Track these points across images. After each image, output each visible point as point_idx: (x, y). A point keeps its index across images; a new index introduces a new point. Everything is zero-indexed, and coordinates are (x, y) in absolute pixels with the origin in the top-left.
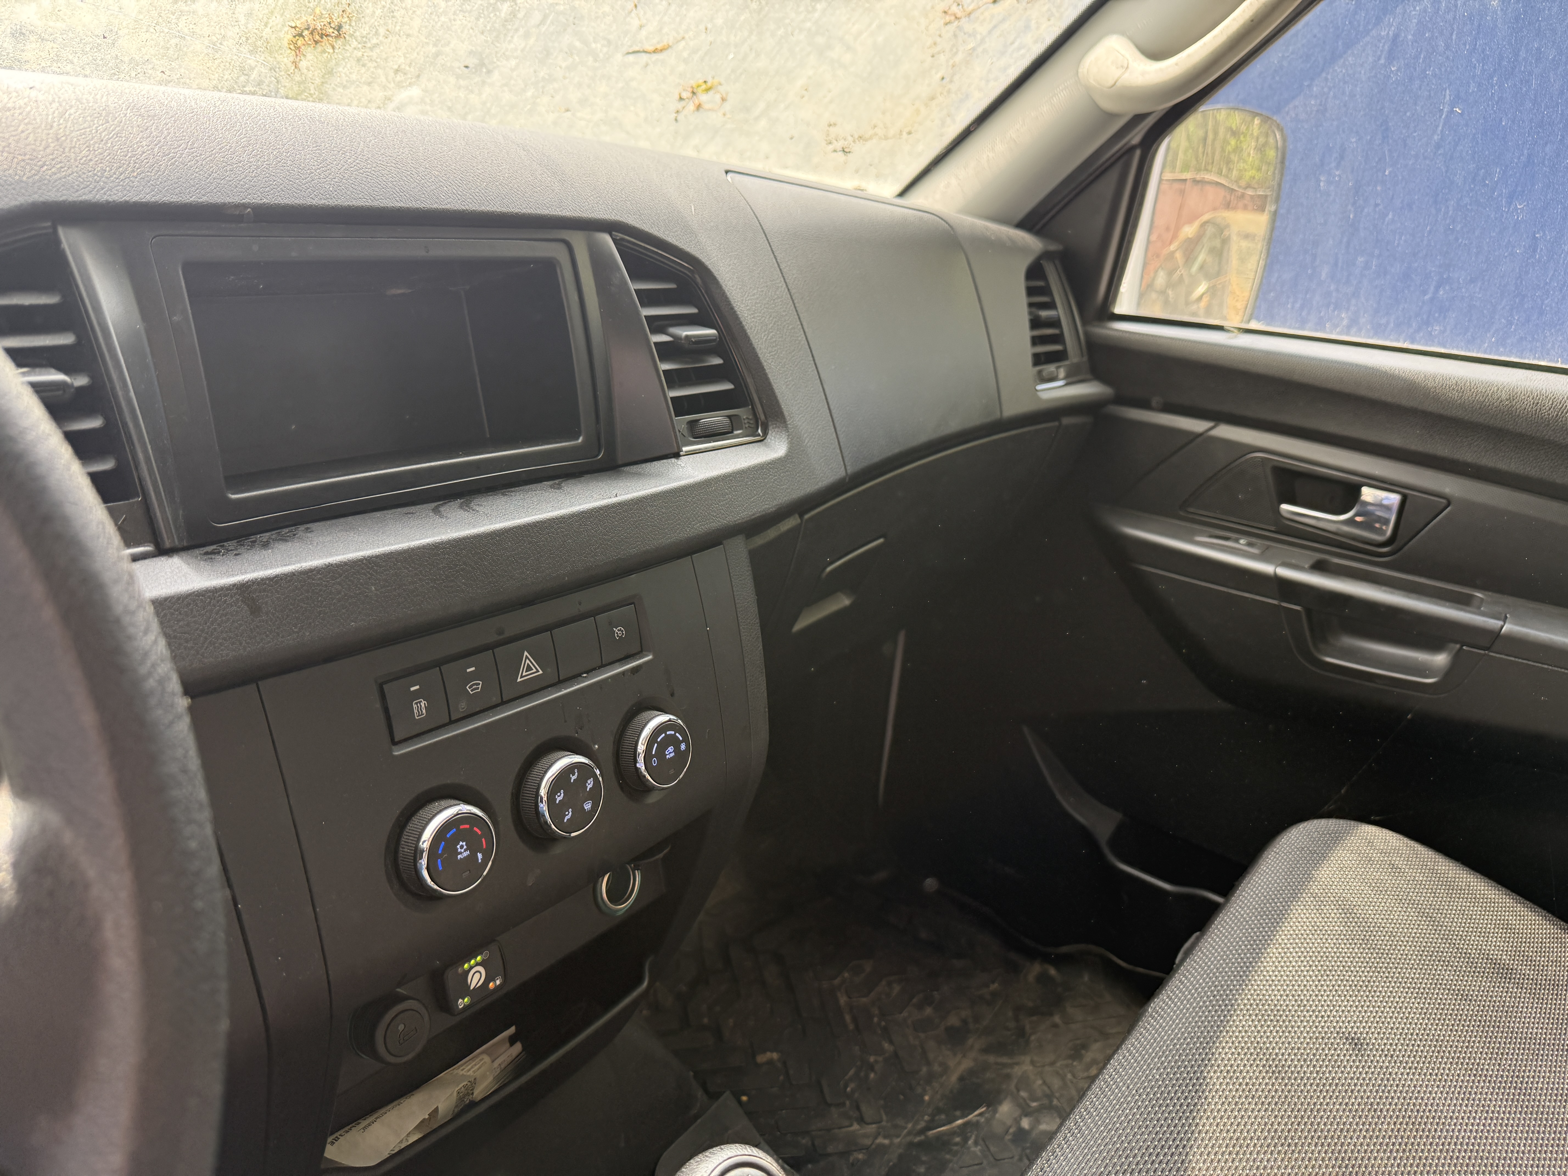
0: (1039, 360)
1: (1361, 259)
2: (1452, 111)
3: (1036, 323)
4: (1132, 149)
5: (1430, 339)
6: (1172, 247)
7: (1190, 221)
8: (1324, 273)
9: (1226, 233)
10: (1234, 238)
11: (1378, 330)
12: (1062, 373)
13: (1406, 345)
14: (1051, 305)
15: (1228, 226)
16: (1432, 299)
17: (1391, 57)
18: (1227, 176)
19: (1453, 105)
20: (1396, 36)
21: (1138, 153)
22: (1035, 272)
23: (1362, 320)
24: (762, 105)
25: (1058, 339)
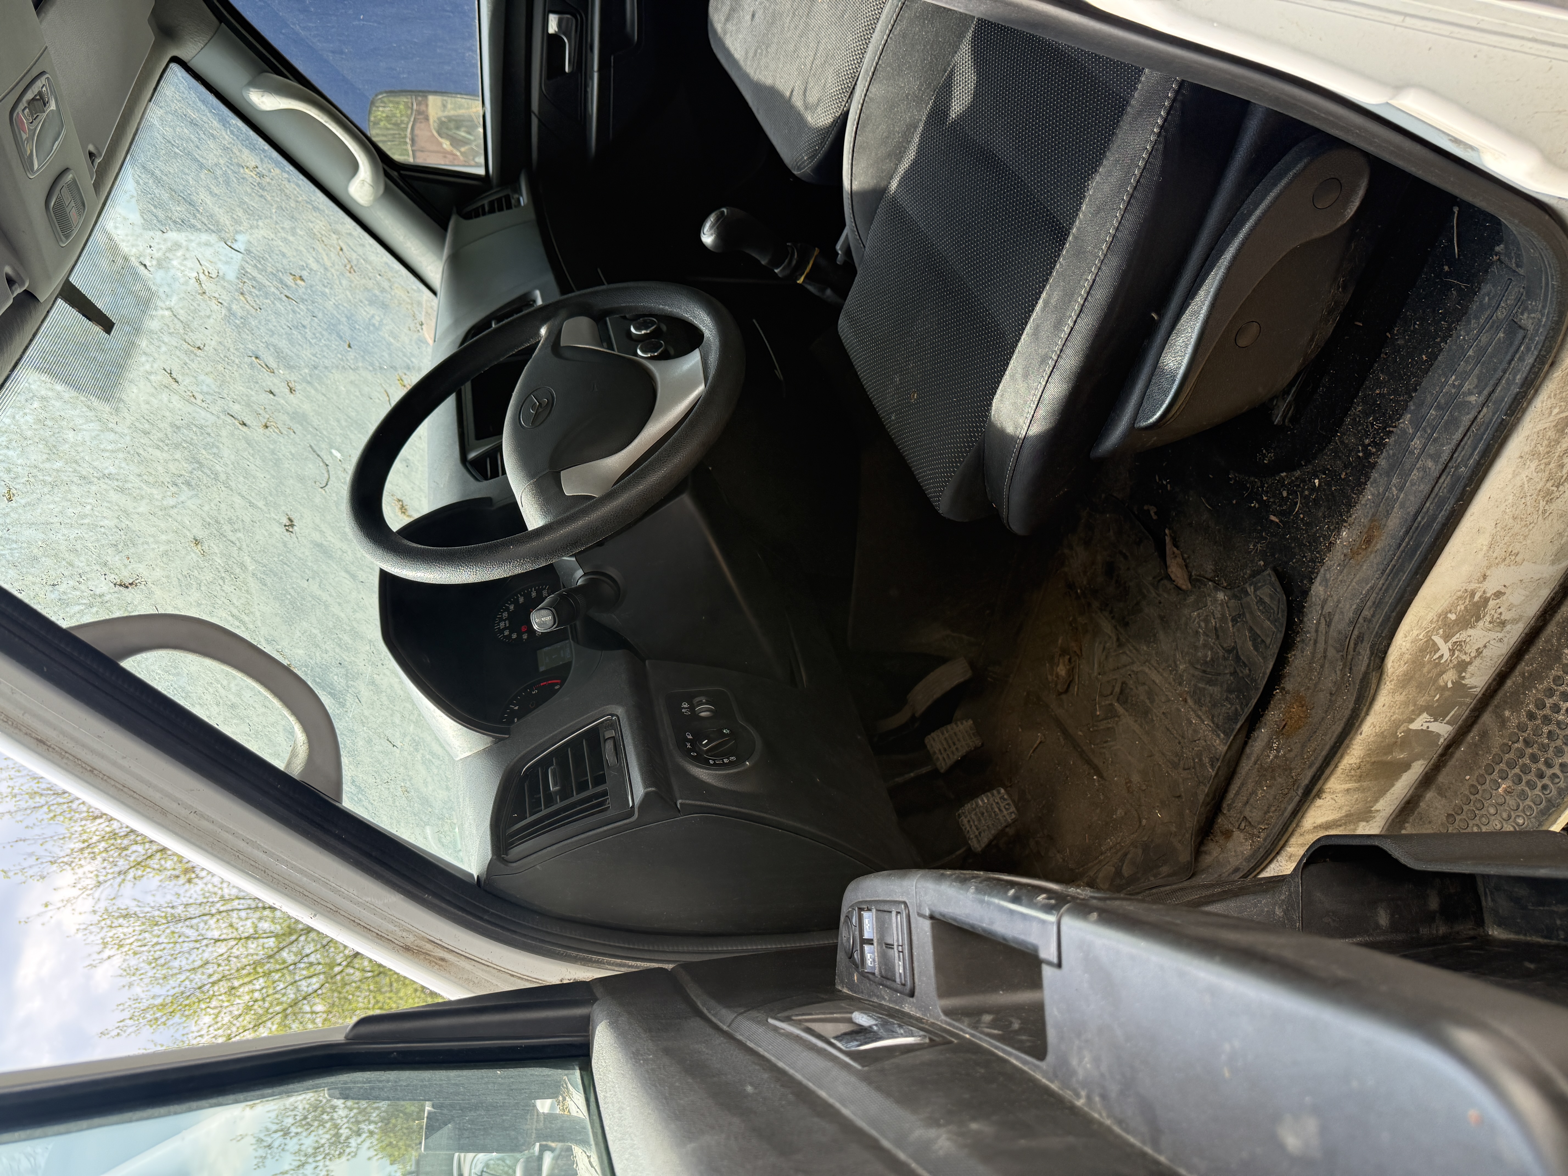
0: (509, 207)
1: (438, 51)
2: (363, 20)
3: (492, 211)
4: (400, 174)
5: (473, 10)
6: (458, 154)
7: (441, 144)
8: (447, 68)
9: (443, 119)
10: (446, 114)
11: (472, 36)
12: (516, 196)
13: (477, 21)
14: (483, 206)
15: (439, 119)
16: (452, 12)
17: (342, 52)
18: (407, 124)
19: (360, 20)
20: (333, 52)
21: (402, 172)
22: (468, 216)
23: (468, 45)
24: (405, 359)
25: (499, 200)
